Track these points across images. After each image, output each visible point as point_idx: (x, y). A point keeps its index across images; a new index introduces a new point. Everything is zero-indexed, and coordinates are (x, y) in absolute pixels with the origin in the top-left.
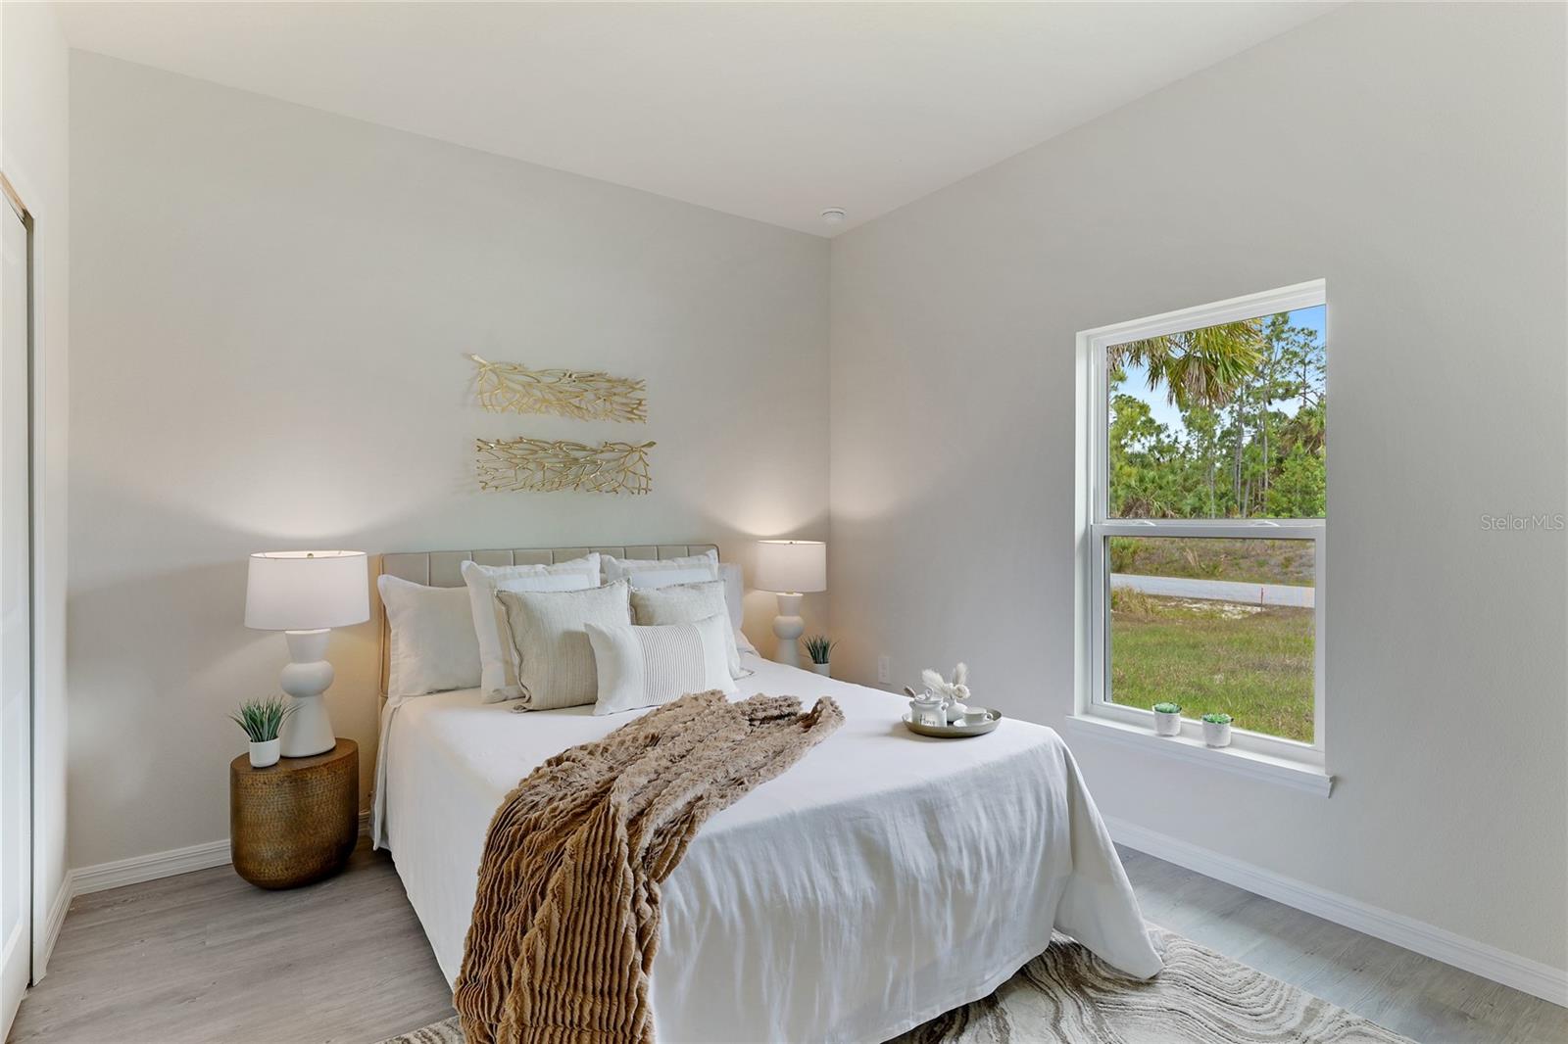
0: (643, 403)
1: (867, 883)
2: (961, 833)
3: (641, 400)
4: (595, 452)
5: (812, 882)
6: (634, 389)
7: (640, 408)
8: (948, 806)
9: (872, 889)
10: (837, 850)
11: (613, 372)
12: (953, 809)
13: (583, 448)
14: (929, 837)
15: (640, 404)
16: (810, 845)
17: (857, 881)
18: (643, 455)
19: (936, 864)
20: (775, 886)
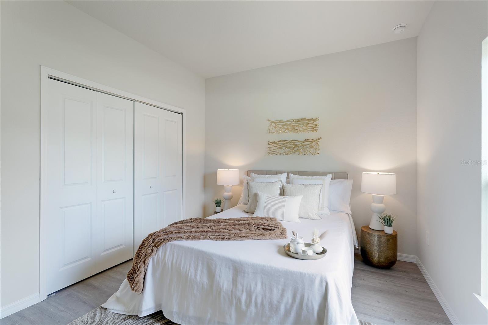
0: (318, 125)
1: (205, 280)
2: (245, 285)
3: (317, 124)
4: (303, 142)
5: (189, 269)
6: (315, 121)
7: (317, 127)
8: (244, 273)
9: (206, 283)
10: (200, 265)
11: (309, 117)
12: (246, 275)
13: (299, 141)
14: (233, 279)
15: (316, 126)
16: (193, 259)
17: (202, 278)
18: (318, 142)
19: (230, 290)
20: (180, 265)
